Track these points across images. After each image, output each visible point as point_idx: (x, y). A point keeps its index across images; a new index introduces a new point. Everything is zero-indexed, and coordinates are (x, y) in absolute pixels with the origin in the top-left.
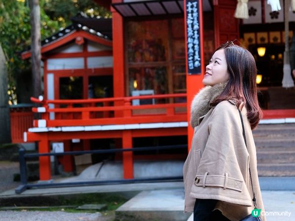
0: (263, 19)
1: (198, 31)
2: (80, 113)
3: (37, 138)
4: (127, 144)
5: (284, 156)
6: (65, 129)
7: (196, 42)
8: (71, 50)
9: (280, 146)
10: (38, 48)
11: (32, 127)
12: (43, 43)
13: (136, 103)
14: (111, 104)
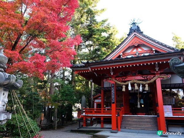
0: (135, 92)
1: (114, 94)
2: (92, 112)
3: (83, 117)
4: (102, 119)
5: (136, 124)
6: (89, 115)
7: (114, 96)
8: (100, 98)
9: (136, 122)
10: (92, 97)
11: (82, 114)
12: (93, 96)
13: (106, 110)
14: (100, 110)
